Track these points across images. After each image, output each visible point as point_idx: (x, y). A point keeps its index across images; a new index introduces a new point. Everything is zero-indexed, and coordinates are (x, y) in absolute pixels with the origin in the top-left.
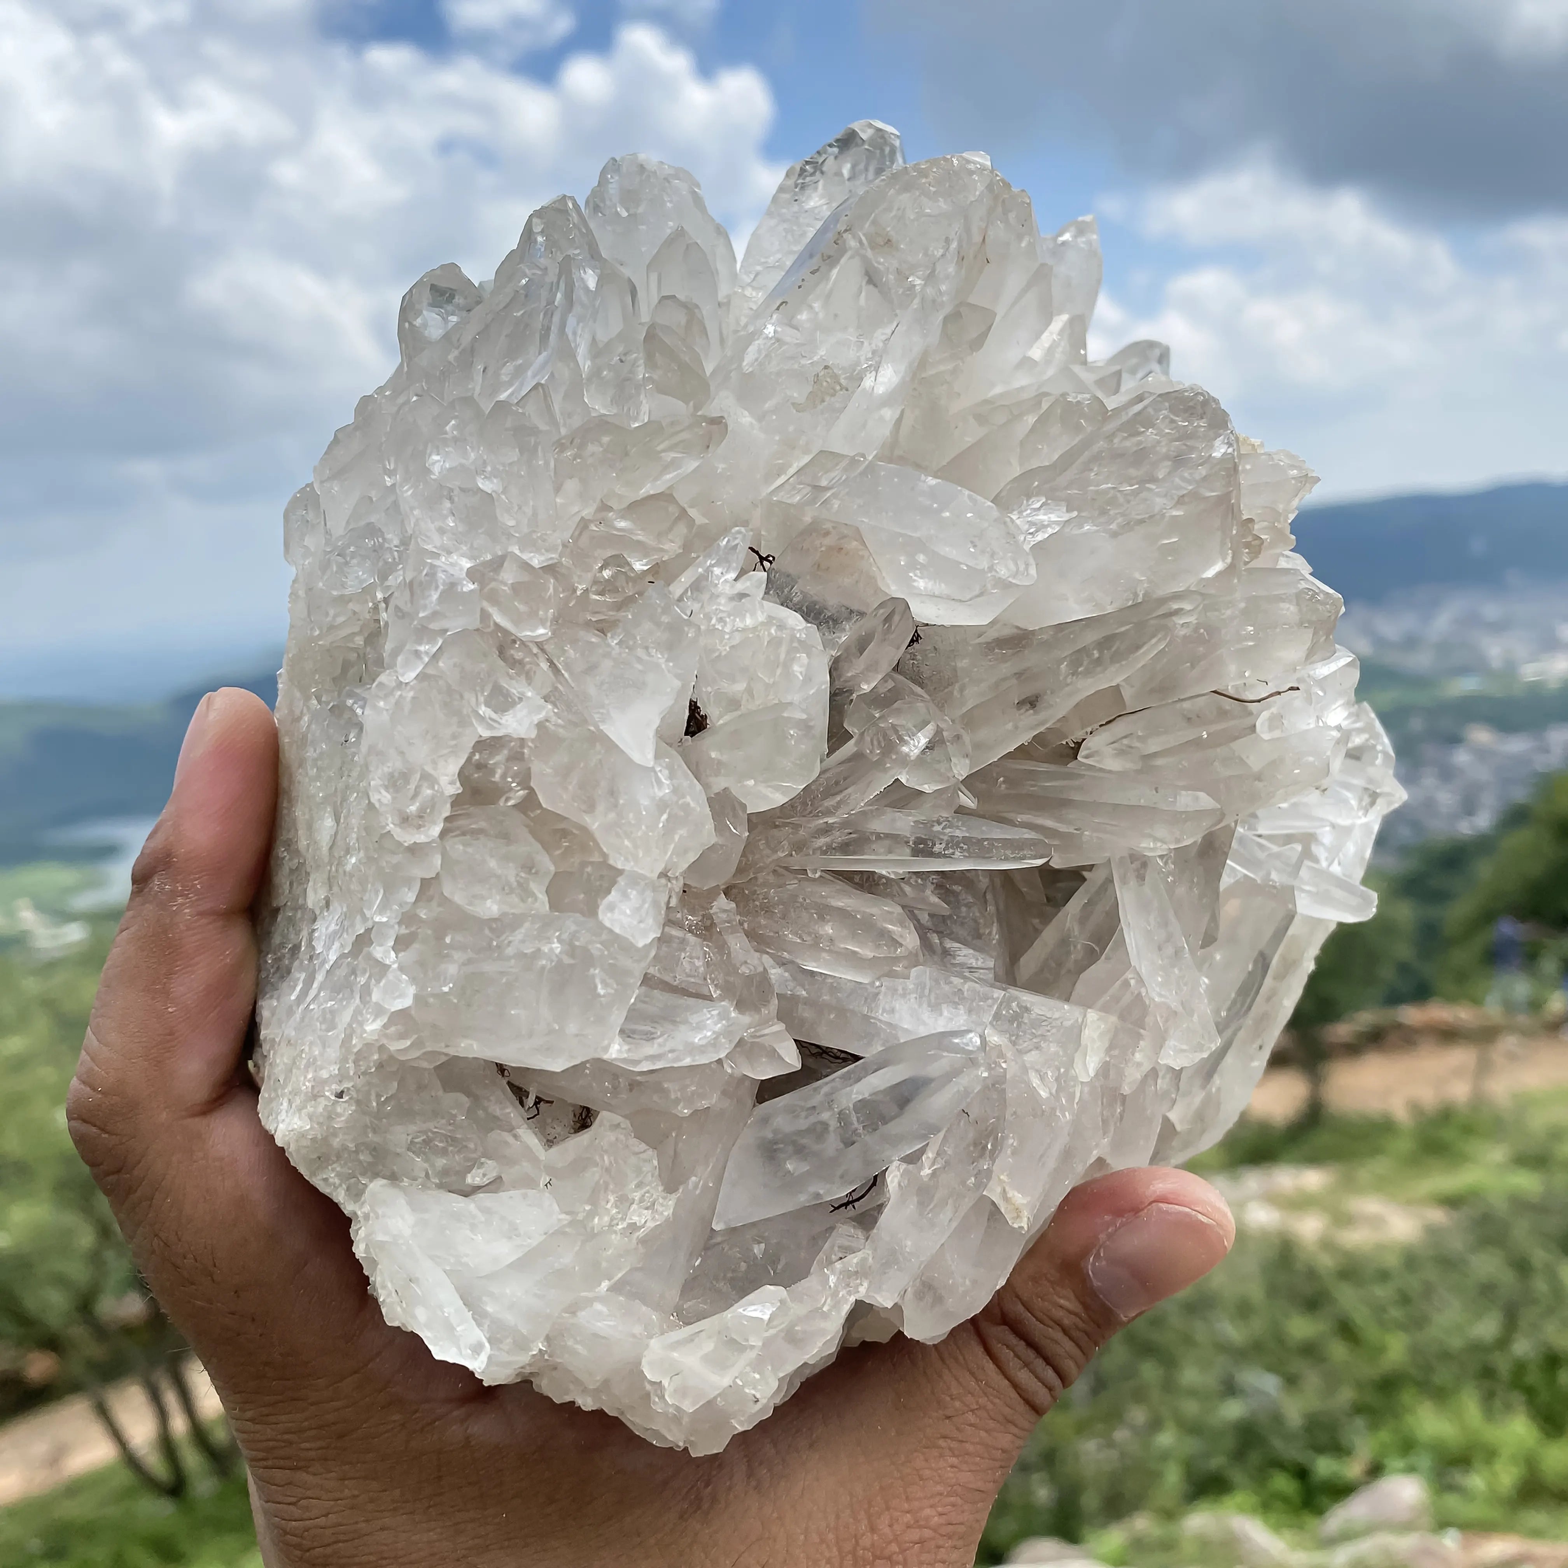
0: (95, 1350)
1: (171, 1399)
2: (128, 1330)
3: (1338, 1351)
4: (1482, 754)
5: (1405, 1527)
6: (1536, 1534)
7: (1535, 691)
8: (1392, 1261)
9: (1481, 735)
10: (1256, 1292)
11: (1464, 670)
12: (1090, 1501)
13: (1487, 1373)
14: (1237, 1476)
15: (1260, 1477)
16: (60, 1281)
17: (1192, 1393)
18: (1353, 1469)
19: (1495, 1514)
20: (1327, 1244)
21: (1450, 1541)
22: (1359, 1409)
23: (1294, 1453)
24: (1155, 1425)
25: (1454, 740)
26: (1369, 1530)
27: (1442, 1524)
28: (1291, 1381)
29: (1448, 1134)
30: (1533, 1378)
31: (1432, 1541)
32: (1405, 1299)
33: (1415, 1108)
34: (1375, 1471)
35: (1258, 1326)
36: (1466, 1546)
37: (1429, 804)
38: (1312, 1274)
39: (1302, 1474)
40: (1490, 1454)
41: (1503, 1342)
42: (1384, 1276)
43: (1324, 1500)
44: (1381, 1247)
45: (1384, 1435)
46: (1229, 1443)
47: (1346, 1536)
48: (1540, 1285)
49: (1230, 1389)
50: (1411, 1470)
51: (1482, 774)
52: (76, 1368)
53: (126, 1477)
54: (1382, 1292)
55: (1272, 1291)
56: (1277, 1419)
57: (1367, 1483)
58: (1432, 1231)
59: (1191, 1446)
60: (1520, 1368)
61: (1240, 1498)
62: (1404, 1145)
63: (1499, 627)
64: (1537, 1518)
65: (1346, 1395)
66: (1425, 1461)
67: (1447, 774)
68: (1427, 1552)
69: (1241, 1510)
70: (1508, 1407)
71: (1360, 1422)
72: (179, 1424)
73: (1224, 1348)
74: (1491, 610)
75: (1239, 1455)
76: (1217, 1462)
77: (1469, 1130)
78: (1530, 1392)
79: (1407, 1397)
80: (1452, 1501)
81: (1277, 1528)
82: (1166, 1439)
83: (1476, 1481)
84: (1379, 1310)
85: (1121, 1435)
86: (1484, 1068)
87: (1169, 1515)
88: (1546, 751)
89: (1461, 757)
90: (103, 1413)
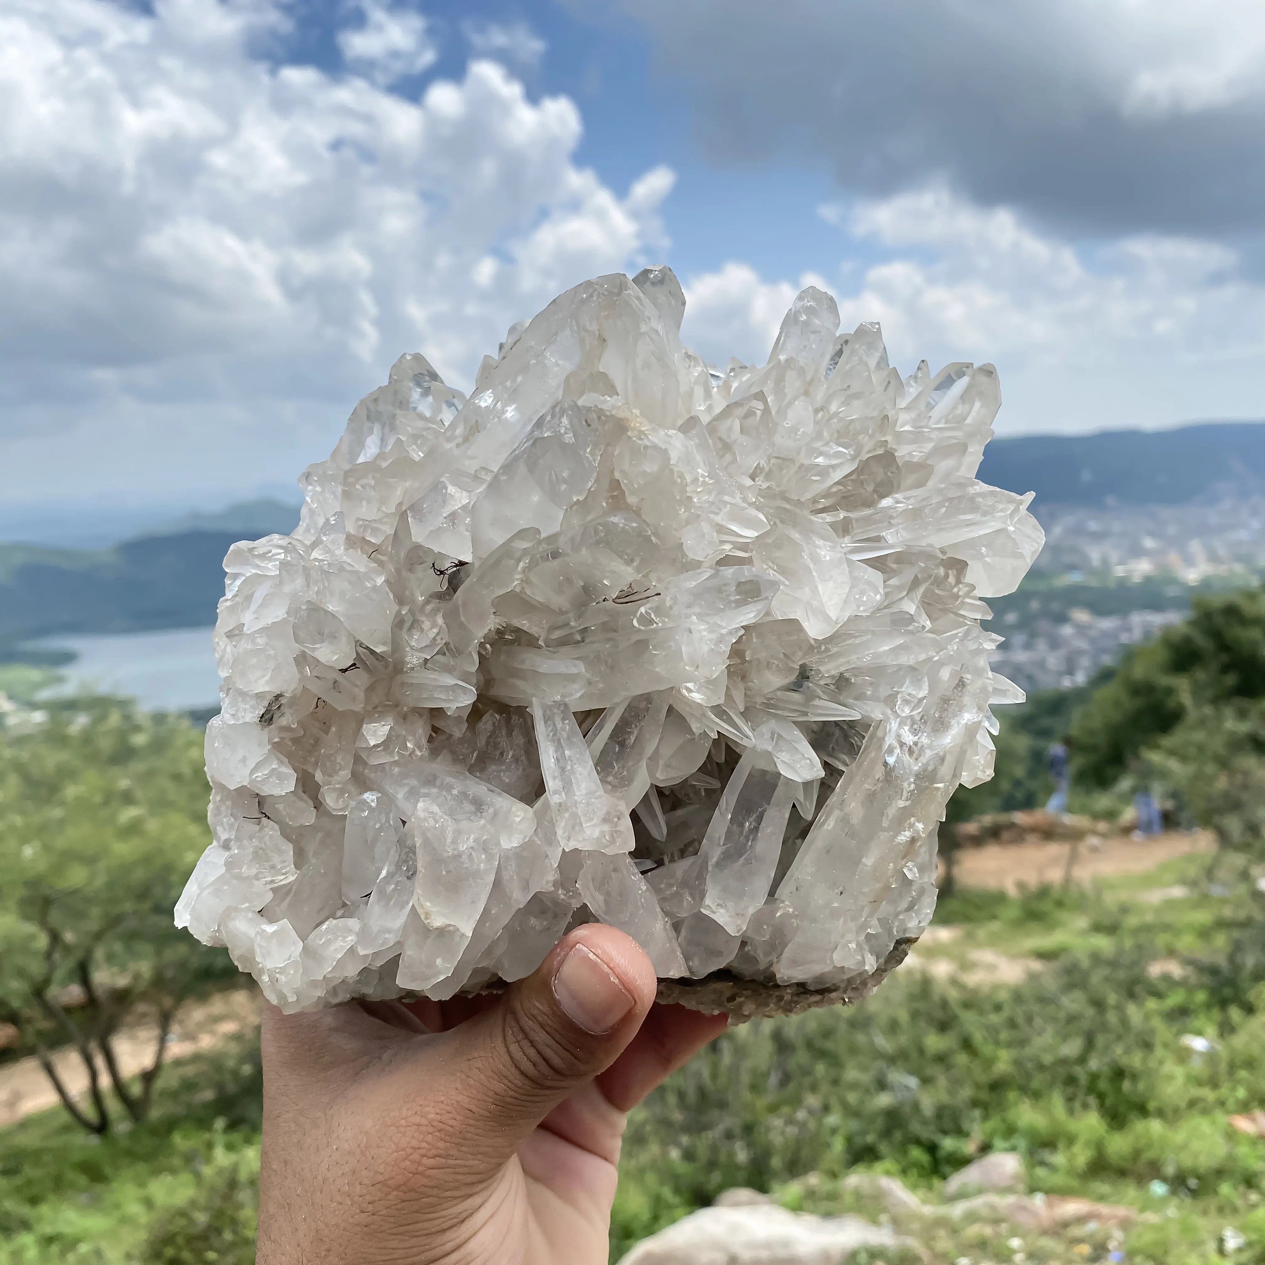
0: (45, 1025)
1: (100, 1062)
2: (68, 1010)
3: (962, 1059)
4: (1081, 629)
5: (1008, 1190)
6: (1101, 1198)
7: (1123, 584)
8: (1003, 996)
9: (1081, 616)
10: (903, 1016)
11: (1072, 568)
12: (776, 1162)
13: (1071, 1081)
14: (883, 1148)
15: (902, 1149)
16: (21, 973)
17: (854, 1086)
18: (969, 1147)
19: (1074, 1183)
20: (954, 982)
21: (1039, 1200)
22: (975, 1103)
23: (926, 1133)
24: (826, 1109)
25: (1062, 618)
26: (980, 1191)
27: (1032, 1190)
28: (926, 1081)
29: (1046, 906)
30: (1103, 1085)
31: (1026, 1201)
32: (1012, 1024)
33: (1021, 886)
34: (985, 1148)
35: (903, 1039)
36: (1050, 1205)
37: (1042, 665)
38: (944, 1004)
39: (932, 1149)
40: (1071, 1140)
41: (1082, 1060)
42: (998, 1008)
43: (946, 1169)
44: (996, 987)
45: (993, 1123)
46: (880, 1123)
47: (961, 1195)
48: (1112, 1018)
49: (882, 1085)
50: (1013, 1149)
51: (1082, 644)
52: (30, 1038)
53: (65, 1117)
54: (994, 1018)
55: (915, 1015)
56: (916, 1107)
57: (980, 1157)
58: (1033, 977)
59: (854, 1125)
60: (1094, 1077)
61: (888, 1164)
62: (1012, 912)
63: (1098, 537)
64: (1103, 1188)
65: (966, 1093)
66: (1022, 1144)
67: (1055, 643)
68: (1023, 1208)
69: (888, 1173)
70: (1085, 1106)
71: (977, 1113)
72: (105, 1081)
73: (879, 1055)
74: (1093, 526)
75: (886, 1133)
76: (870, 1138)
77: (1060, 904)
78: (1101, 1097)
79: (1012, 1095)
80: (1040, 1172)
81: (914, 1187)
82: (833, 1119)
83: (1059, 1159)
84: (992, 1031)
85: (801, 1115)
86: (1073, 859)
87: (834, 1175)
88: (1129, 629)
89: (1067, 630)
90: (49, 1070)
